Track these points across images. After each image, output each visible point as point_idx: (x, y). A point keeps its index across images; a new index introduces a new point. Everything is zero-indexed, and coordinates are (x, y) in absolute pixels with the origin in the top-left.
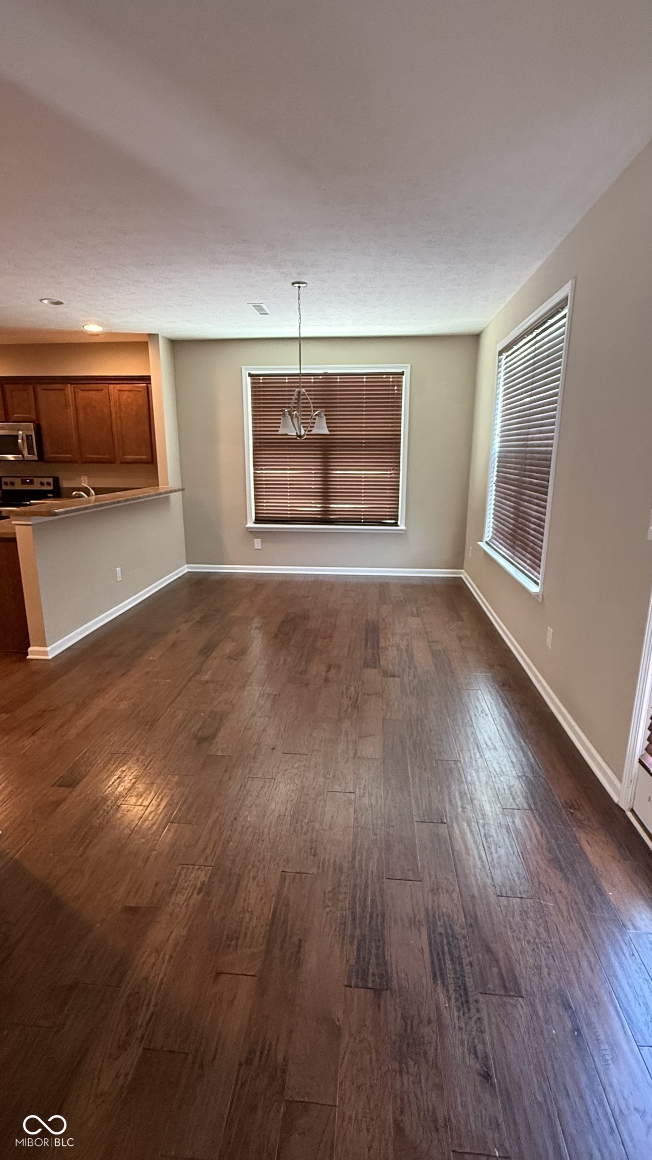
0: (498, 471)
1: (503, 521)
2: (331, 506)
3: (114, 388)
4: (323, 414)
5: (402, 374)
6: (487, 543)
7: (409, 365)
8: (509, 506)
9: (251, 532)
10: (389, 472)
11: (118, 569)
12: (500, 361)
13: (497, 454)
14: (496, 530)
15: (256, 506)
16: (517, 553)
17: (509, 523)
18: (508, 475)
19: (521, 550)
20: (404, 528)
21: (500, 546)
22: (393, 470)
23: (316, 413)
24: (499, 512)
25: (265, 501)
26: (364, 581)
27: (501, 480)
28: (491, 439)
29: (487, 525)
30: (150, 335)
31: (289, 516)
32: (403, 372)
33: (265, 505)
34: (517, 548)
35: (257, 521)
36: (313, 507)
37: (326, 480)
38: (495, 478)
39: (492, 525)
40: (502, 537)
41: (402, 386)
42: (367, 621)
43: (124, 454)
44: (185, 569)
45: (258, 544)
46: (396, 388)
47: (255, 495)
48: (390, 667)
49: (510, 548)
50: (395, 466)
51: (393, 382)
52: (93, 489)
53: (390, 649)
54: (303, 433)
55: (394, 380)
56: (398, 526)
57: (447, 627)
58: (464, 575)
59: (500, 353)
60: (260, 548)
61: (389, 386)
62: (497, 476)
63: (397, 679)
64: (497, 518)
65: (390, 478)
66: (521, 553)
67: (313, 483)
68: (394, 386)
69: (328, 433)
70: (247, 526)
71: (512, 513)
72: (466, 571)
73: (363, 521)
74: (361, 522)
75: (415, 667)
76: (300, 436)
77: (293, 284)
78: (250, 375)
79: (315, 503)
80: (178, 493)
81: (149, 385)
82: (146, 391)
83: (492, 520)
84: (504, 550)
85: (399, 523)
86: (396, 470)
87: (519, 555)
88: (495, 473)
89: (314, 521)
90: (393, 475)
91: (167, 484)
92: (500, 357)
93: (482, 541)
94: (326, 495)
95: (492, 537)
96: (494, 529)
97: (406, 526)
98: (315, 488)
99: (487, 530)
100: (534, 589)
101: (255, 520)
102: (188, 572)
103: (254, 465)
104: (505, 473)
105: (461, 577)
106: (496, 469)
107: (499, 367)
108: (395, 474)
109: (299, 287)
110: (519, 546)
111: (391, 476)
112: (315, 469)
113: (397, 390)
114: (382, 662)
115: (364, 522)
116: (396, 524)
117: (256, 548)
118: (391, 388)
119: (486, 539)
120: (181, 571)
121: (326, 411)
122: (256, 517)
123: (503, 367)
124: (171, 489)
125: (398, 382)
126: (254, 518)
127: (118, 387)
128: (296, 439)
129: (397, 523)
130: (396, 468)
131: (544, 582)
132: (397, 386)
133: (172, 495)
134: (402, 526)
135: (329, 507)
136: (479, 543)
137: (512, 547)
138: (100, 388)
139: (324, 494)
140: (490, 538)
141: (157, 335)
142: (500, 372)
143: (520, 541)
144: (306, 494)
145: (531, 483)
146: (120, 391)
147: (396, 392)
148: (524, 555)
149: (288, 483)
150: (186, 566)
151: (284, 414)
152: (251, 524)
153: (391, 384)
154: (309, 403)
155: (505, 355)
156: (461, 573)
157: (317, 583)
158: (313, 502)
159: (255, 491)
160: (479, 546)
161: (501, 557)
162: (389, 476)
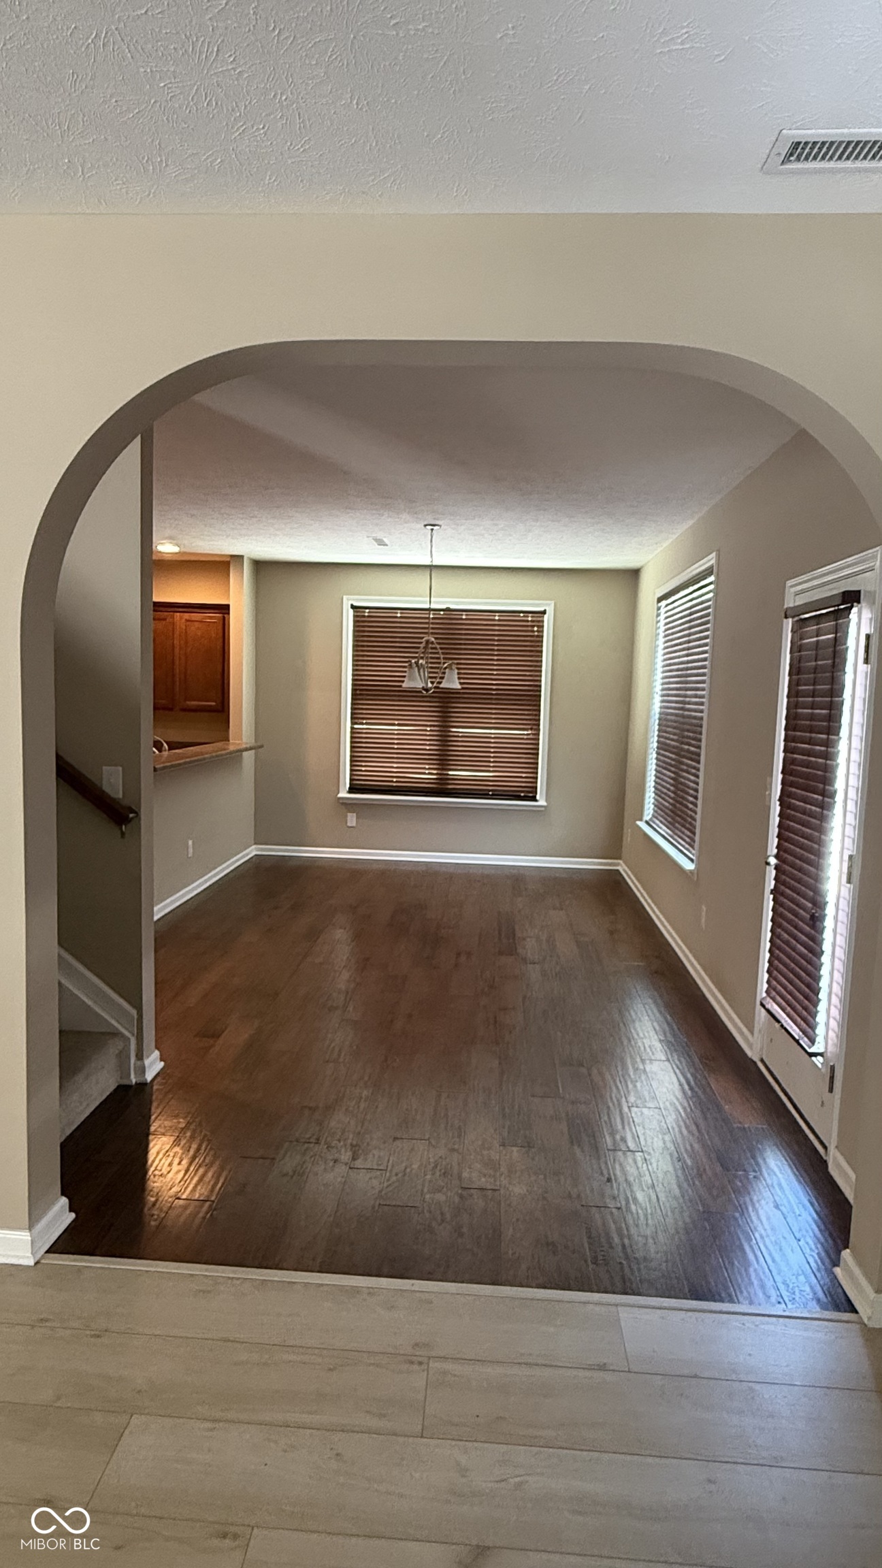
0: (659, 736)
1: (663, 795)
2: (451, 773)
3: (181, 618)
4: (454, 667)
5: (544, 612)
6: (647, 822)
7: (553, 602)
8: (669, 777)
9: (343, 804)
10: (526, 732)
11: (190, 842)
12: (659, 609)
13: (657, 716)
14: (658, 806)
15: (351, 770)
16: (677, 832)
17: (669, 796)
18: (668, 741)
19: (680, 827)
20: (545, 804)
21: (661, 825)
22: (531, 729)
23: (446, 665)
24: (659, 784)
25: (363, 764)
26: (493, 872)
27: (662, 746)
28: (650, 697)
29: (647, 801)
30: (232, 556)
31: (395, 784)
32: (545, 610)
33: (363, 769)
34: (677, 825)
35: (352, 790)
36: (427, 774)
37: (444, 739)
38: (655, 745)
39: (652, 801)
40: (662, 814)
41: (543, 626)
42: (499, 913)
43: (186, 700)
44: (253, 851)
45: (352, 819)
46: (536, 629)
47: (352, 756)
48: (529, 955)
49: (670, 826)
50: (534, 725)
51: (532, 621)
52: (167, 743)
53: (528, 940)
54: (430, 685)
55: (534, 619)
56: (536, 801)
57: (596, 920)
58: (622, 867)
59: (660, 600)
60: (354, 824)
61: (527, 626)
62: (658, 742)
63: (537, 966)
64: (658, 792)
65: (527, 739)
66: (681, 831)
67: (428, 743)
68: (533, 626)
69: (459, 687)
70: (340, 795)
71: (672, 785)
72: (624, 862)
73: (490, 793)
74: (489, 795)
75: (558, 957)
76: (427, 690)
77: (425, 526)
78: (353, 607)
79: (429, 769)
80: (250, 752)
81: (226, 616)
82: (221, 622)
83: (653, 795)
84: (664, 830)
85: (538, 797)
86: (535, 730)
87: (679, 833)
88: (656, 739)
89: (427, 792)
90: (531, 736)
91: (242, 739)
92: (660, 605)
93: (641, 820)
94: (443, 759)
95: (653, 816)
96: (655, 806)
97: (546, 801)
98: (429, 750)
99: (646, 806)
100: (689, 866)
101: (350, 788)
102: (256, 855)
103: (352, 718)
104: (666, 738)
105: (618, 870)
106: (656, 733)
107: (658, 615)
108: (533, 734)
109: (432, 530)
110: (679, 823)
111: (529, 737)
112: (431, 726)
113: (537, 631)
114: (520, 950)
115: (492, 795)
116: (534, 799)
117: (349, 824)
118: (530, 629)
119: (647, 817)
120: (247, 854)
121: (458, 664)
122: (350, 784)
123: (663, 616)
124: (244, 746)
125: (539, 621)
126: (348, 786)
127: (186, 616)
128: (421, 692)
129: (535, 797)
130: (535, 727)
131: (698, 858)
132: (538, 626)
133: (245, 754)
134: (541, 801)
135: (448, 775)
136: (639, 823)
137: (671, 825)
138: (163, 617)
139: (442, 758)
140: (650, 816)
141: (242, 557)
142: (659, 621)
143: (680, 816)
144: (419, 757)
145: (688, 751)
146: (187, 621)
147: (536, 633)
148: (683, 833)
149: (396, 741)
150: (254, 847)
151: (411, 665)
152: (343, 794)
153: (529, 624)
154: (438, 653)
155: (664, 603)
156: (618, 865)
157: (430, 873)
158: (427, 767)
159: (351, 751)
160: (638, 826)
161: (660, 837)
162: (525, 737)
